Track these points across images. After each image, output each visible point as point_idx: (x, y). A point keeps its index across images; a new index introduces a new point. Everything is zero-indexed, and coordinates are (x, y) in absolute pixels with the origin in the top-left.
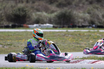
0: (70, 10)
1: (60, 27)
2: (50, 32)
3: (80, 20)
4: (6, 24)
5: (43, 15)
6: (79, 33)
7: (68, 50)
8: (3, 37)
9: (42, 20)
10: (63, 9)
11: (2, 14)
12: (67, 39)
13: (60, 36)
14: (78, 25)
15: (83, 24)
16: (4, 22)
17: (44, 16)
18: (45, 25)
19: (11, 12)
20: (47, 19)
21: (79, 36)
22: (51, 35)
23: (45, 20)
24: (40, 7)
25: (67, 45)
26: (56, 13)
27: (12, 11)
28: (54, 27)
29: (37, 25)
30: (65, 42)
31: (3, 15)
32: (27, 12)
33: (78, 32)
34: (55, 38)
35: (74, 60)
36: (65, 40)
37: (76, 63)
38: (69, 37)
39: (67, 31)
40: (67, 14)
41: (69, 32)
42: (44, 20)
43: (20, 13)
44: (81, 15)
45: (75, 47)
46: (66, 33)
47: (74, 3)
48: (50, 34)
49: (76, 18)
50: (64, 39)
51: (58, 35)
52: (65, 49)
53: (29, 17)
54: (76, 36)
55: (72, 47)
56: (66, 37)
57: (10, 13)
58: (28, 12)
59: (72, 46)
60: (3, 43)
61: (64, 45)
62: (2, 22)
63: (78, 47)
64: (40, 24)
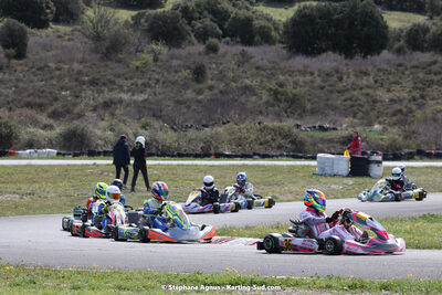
0: (82, 126)
1: (64, 155)
3: (100, 142)
15: (105, 149)
18: (44, 151)
23: (43, 143)
28: (58, 154)
29: (32, 150)
41: (98, 166)
44: (99, 133)
53: (16, 138)
64: (36, 150)
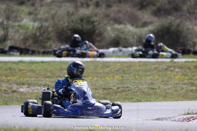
2: (140, 62)
4: (55, 47)
5: (126, 30)
6: (194, 64)
7: (173, 96)
8: (51, 72)
9: (125, 39)
10: (165, 20)
11: (48, 27)
12: (173, 76)
13: (160, 71)
14: (192, 50)
16: (53, 44)
17: (129, 32)
18: (130, 49)
19: (66, 24)
20: (134, 38)
21: (194, 70)
22: (142, 68)
23: (131, 40)
24: (120, 15)
25: (172, 88)
26: (150, 28)
27: (69, 22)
30: (168, 81)
31: (50, 29)
32: (96, 24)
33: (192, 62)
34: (148, 74)
35: (185, 116)
36: (168, 78)
37: (189, 121)
38: (176, 72)
39: (172, 61)
40: (173, 28)
41: (175, 62)
42: (128, 40)
43: (82, 26)
45: (187, 90)
46: (171, 64)
47: (185, 8)
48: (140, 66)
49: (190, 36)
50: (166, 76)
51: (156, 68)
52: (167, 95)
54: (188, 71)
55: (181, 92)
56: (169, 72)
57: (64, 26)
58: (99, 24)
59: (181, 90)
60: (50, 83)
61: (166, 87)
62: (48, 44)
63: (192, 91)
64: (120, 48)
